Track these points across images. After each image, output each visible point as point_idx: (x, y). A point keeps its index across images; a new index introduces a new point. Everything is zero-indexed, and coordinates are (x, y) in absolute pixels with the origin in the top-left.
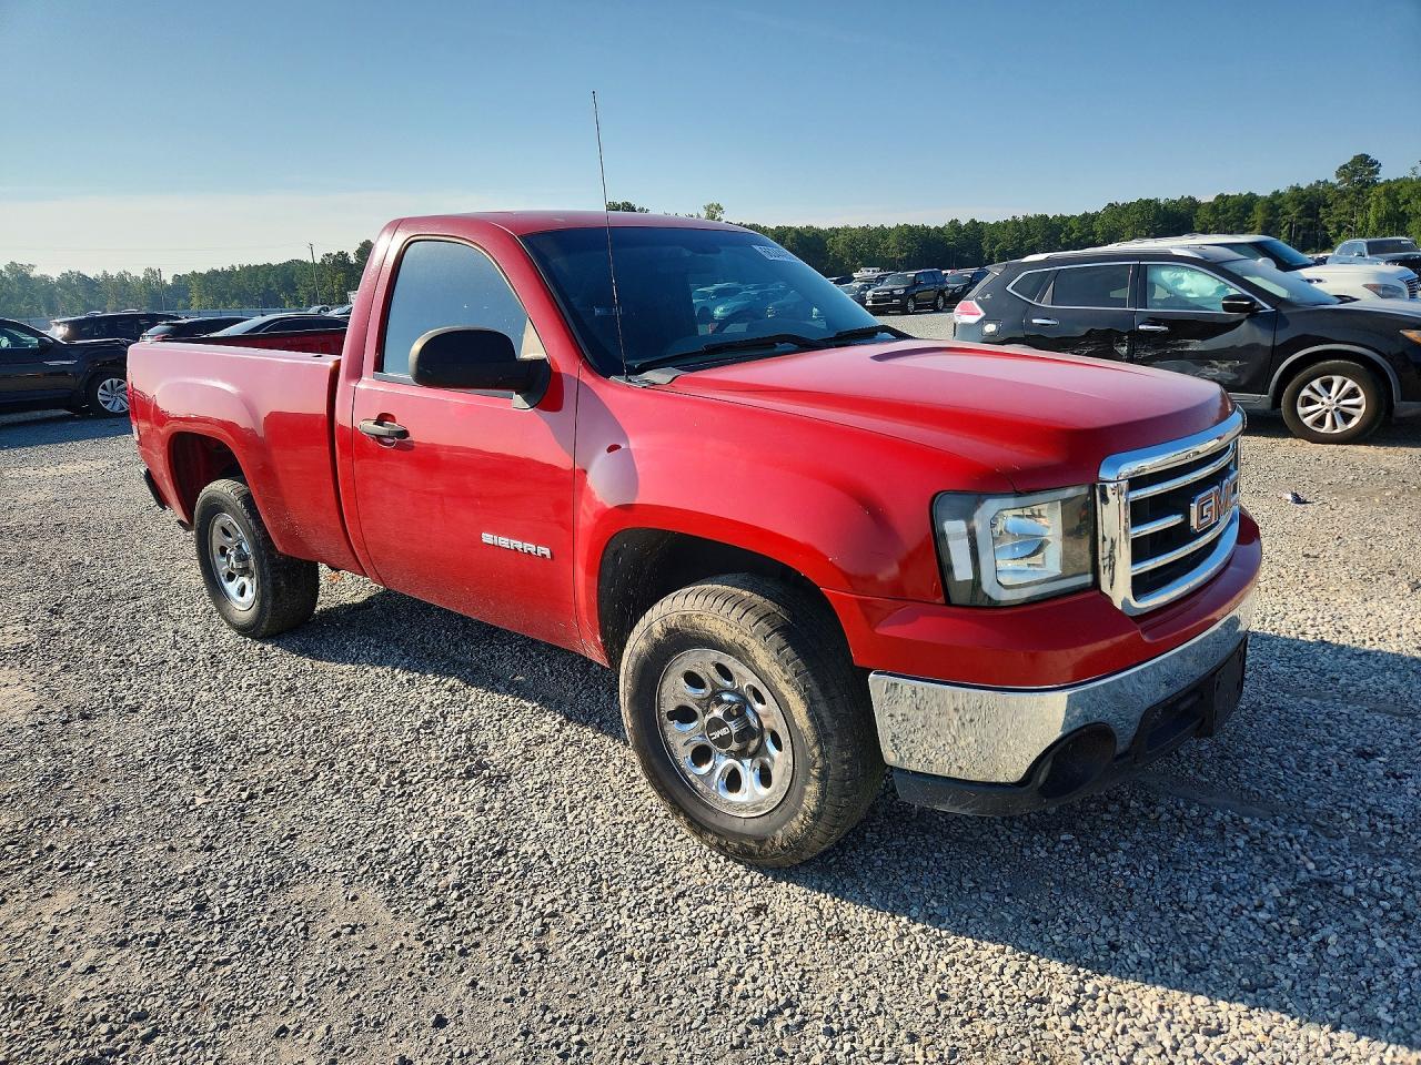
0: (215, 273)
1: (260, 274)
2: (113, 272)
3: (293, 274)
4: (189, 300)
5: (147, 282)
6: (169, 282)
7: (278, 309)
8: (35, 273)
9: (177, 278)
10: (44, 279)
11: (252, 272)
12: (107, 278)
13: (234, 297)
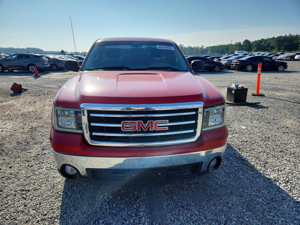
0: (214, 46)
1: (222, 47)
2: (196, 46)
3: (229, 47)
4: (208, 52)
5: (201, 48)
6: (205, 48)
7: (224, 54)
8: (184, 46)
9: (207, 47)
10: (185, 47)
11: (221, 46)
12: (195, 47)
13: (216, 51)
